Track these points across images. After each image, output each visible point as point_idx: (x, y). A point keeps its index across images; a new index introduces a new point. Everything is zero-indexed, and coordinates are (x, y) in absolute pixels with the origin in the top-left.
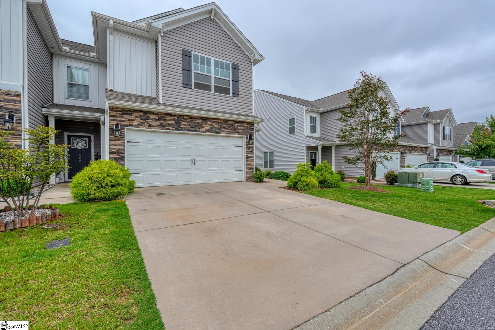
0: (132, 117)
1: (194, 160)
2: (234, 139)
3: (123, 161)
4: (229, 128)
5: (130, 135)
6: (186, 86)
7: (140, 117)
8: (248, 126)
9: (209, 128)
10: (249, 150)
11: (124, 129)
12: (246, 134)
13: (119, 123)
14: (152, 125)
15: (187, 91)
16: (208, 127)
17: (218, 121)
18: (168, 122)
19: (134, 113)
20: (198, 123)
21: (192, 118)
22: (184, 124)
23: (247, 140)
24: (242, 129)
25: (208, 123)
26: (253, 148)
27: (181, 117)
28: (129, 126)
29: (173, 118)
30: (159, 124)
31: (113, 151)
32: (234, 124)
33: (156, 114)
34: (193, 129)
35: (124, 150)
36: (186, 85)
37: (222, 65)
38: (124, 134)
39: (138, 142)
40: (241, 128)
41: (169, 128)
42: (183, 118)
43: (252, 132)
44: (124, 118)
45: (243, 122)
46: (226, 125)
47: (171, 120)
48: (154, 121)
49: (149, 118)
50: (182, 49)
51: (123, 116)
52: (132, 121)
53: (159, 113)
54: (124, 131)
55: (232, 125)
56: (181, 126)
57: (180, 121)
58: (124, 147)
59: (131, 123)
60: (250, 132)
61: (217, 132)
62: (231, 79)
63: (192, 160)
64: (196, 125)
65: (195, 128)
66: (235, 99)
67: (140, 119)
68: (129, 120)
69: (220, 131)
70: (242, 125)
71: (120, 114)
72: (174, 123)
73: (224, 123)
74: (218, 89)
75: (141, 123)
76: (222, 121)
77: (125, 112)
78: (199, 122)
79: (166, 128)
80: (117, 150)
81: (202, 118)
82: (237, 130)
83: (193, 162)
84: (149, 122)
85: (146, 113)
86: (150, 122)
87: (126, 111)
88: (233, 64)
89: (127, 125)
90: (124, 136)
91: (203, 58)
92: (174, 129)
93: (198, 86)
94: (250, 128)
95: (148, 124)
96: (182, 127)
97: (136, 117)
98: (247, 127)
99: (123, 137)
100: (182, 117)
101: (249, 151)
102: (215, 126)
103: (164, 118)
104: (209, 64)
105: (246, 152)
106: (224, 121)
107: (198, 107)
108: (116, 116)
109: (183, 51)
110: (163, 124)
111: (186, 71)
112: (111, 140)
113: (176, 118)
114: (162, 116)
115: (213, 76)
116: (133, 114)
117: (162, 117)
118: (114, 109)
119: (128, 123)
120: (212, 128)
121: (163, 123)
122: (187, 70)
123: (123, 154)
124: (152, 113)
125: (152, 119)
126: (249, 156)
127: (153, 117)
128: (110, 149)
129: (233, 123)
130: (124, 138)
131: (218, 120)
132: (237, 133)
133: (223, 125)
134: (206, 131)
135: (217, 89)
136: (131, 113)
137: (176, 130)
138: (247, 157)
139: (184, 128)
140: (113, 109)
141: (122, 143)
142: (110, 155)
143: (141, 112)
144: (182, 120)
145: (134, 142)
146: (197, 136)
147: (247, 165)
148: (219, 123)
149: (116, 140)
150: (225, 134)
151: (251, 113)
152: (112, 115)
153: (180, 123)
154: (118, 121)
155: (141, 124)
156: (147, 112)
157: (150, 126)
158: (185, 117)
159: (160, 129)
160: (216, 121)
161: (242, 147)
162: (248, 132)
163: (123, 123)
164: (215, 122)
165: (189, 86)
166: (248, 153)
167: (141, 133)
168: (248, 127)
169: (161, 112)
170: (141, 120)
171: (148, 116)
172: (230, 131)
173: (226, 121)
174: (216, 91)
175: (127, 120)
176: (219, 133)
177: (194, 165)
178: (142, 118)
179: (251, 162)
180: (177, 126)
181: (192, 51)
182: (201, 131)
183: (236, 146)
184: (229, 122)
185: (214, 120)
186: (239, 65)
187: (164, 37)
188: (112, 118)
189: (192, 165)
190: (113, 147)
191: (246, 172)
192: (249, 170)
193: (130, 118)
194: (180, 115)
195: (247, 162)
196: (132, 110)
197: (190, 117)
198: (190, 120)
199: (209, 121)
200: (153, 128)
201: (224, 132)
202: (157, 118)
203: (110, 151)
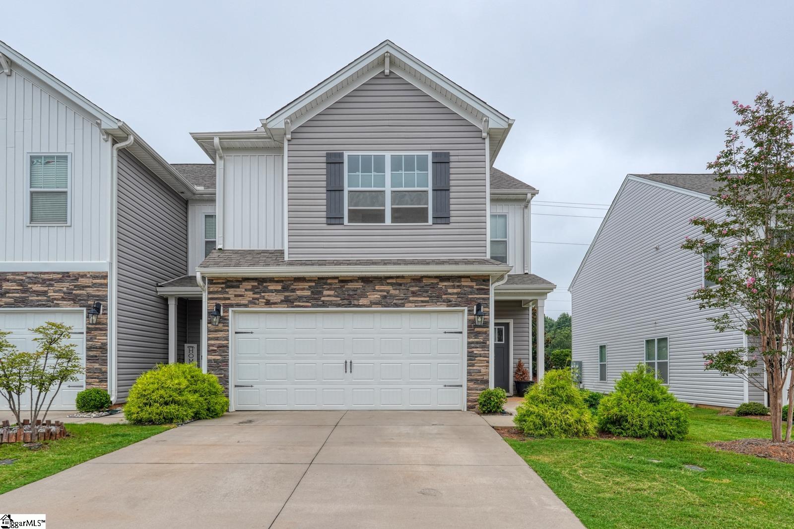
0: (240, 291)
1: (351, 362)
2: (441, 316)
3: (226, 365)
4: (425, 294)
5: (237, 321)
6: (333, 221)
7: (253, 289)
8: (474, 284)
9: (379, 296)
10: (476, 340)
11: (227, 312)
12: (468, 302)
13: (221, 302)
14: (271, 301)
15: (336, 230)
16: (376, 296)
17: (399, 281)
18: (299, 293)
19: (243, 284)
20: (355, 290)
21: (344, 281)
22: (328, 294)
23: (472, 317)
24: (457, 294)
25: (377, 288)
26: (488, 335)
27: (322, 281)
28: (236, 305)
29: (306, 285)
30: (283, 298)
31: (212, 348)
32: (437, 284)
33: (277, 282)
34: (346, 302)
35: (228, 347)
36: (334, 218)
37: (409, 164)
38: (228, 320)
39: (252, 333)
40: (455, 291)
41: (299, 304)
42: (326, 284)
43: (483, 299)
44: (227, 293)
45: (459, 278)
46: (417, 288)
47: (304, 288)
48: (274, 294)
49: (266, 290)
50: (325, 152)
51: (227, 290)
52: (240, 298)
53: (283, 279)
54: (228, 316)
55: (433, 286)
56: (323, 299)
57: (321, 290)
58: (227, 342)
59: (238, 302)
60: (479, 299)
61: (396, 305)
62: (430, 189)
63: (346, 362)
64: (351, 293)
65: (349, 299)
66: (441, 229)
67: (251, 293)
68: (236, 296)
69: (403, 301)
70: (458, 284)
71: (222, 288)
72: (310, 294)
73: (413, 284)
74: (400, 215)
75: (254, 299)
76: (409, 281)
77: (231, 283)
78: (359, 287)
79: (295, 304)
80: (218, 347)
81: (366, 280)
82: (443, 296)
83: (348, 366)
84: (266, 297)
85: (261, 282)
86: (268, 295)
87: (232, 281)
88: (435, 155)
89: (232, 306)
90: (228, 323)
91: (367, 159)
92: (310, 304)
93: (357, 216)
94: (478, 289)
95: (265, 301)
96: (323, 301)
97: (246, 290)
98: (472, 287)
99: (227, 325)
100: (324, 281)
101: (477, 343)
102: (392, 292)
103: (292, 287)
104: (380, 168)
105: (469, 343)
106: (413, 279)
107: (355, 258)
108: (217, 292)
109: (329, 155)
110: (289, 298)
111: (333, 193)
112: (209, 331)
113: (313, 284)
114: (287, 284)
115: (388, 189)
116: (241, 286)
117: (289, 286)
118: (214, 281)
119: (234, 302)
120: (385, 297)
121: (290, 296)
122: (334, 190)
123: (226, 354)
124: (272, 280)
125: (272, 291)
126: (475, 352)
127: (272, 287)
128: (209, 346)
129: (435, 281)
130: (228, 326)
131: (397, 280)
132: (444, 303)
133: (411, 289)
134: (372, 304)
135: (396, 215)
136: (238, 283)
137: (313, 306)
138: (471, 356)
139: (328, 301)
140: (213, 280)
141: (225, 336)
142: (208, 355)
143: (254, 281)
144: (324, 287)
145: (245, 333)
146: (356, 316)
147: (469, 373)
148: (400, 285)
149: (216, 331)
150: (416, 306)
151: (484, 254)
152: (211, 290)
153: (321, 293)
154: (219, 300)
155: (253, 302)
156: (264, 279)
157: (268, 303)
158: (329, 281)
159: (284, 307)
160: (394, 281)
161: (461, 333)
162: (472, 299)
163: (227, 302)
164: (392, 284)
165: (337, 221)
166: (473, 345)
167: (256, 316)
168: (475, 287)
169: (285, 277)
170: (254, 294)
171: (265, 287)
172: (427, 299)
173: (418, 279)
174: (395, 219)
175: (232, 296)
176: (403, 305)
177: (351, 372)
178: (256, 290)
179: (481, 368)
180: (315, 299)
181: (344, 152)
182: (361, 305)
183: (445, 332)
184: (424, 281)
185: (389, 281)
186: (452, 153)
187: (293, 140)
188: (211, 296)
189: (346, 372)
190: (212, 342)
191: (468, 390)
192: (475, 386)
193: (236, 293)
194: (320, 278)
195: (471, 368)
196: (241, 279)
197: (340, 279)
198: (339, 286)
199: (379, 284)
200: (272, 306)
201: (413, 303)
202: (279, 288)
203: (208, 348)
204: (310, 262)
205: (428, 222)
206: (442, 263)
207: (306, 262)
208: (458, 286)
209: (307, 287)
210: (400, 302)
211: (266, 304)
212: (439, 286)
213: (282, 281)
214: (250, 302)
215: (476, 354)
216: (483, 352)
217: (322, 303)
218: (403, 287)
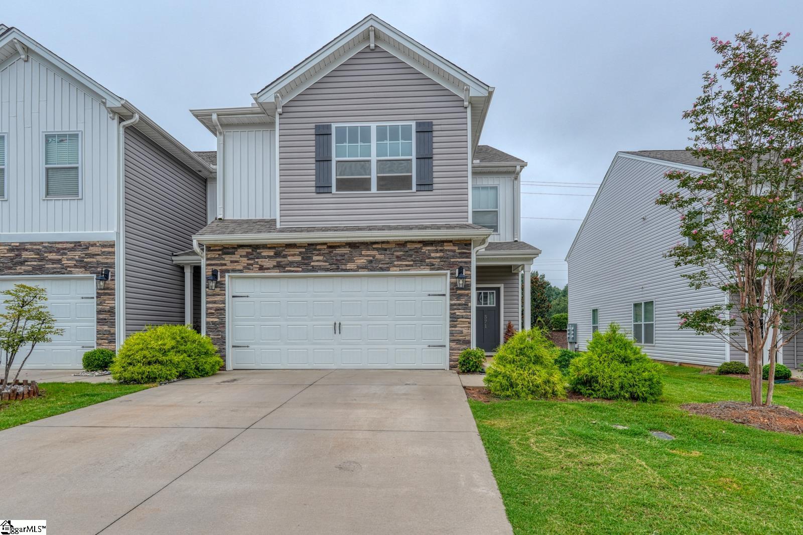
0: (236, 257)
1: (340, 324)
2: (425, 279)
3: (223, 326)
4: (409, 259)
5: (233, 285)
6: (322, 190)
7: (247, 256)
8: (456, 248)
9: (365, 261)
10: (458, 302)
11: (224, 277)
12: (451, 266)
13: (218, 268)
14: (264, 267)
15: (324, 198)
16: (362, 261)
17: (384, 246)
19: (238, 250)
20: (343, 255)
21: (332, 247)
22: (317, 260)
23: (454, 280)
24: (440, 258)
25: (363, 253)
26: (470, 297)
27: (311, 247)
28: (233, 271)
29: (297, 251)
30: (275, 264)
31: (211, 311)
32: (421, 248)
33: (270, 248)
34: (334, 267)
35: (225, 310)
36: (322, 187)
37: (394, 133)
38: (225, 284)
39: (248, 297)
40: (438, 255)
41: (290, 269)
42: (315, 249)
43: (465, 262)
44: (223, 259)
45: (442, 242)
46: (402, 253)
47: (295, 254)
48: (267, 260)
49: (259, 256)
50: (314, 125)
51: (223, 256)
52: (236, 264)
53: (275, 246)
54: (225, 281)
55: (417, 251)
56: (312, 264)
57: (310, 255)
58: (224, 305)
59: (233, 267)
60: (461, 262)
61: (382, 269)
62: (413, 157)
63: (335, 324)
64: (339, 258)
65: (337, 264)
66: (424, 196)
67: (246, 259)
68: (232, 262)
69: (388, 266)
70: (441, 248)
71: (219, 255)
72: (300, 259)
73: (398, 249)
74: (386, 183)
75: (248, 264)
76: (394, 245)
77: (227, 250)
78: (346, 252)
79: (286, 269)
80: (215, 310)
81: (353, 245)
82: (427, 260)
83: (337, 328)
84: (260, 263)
85: (255, 249)
86: (261, 261)
87: (228, 248)
88: (419, 125)
89: (228, 271)
90: (225, 287)
91: (353, 130)
92: (300, 269)
93: (344, 185)
94: (460, 253)
95: (258, 266)
96: (313, 266)
97: (241, 256)
98: (454, 251)
99: (223, 289)
100: (314, 247)
101: (459, 305)
102: (378, 257)
103: (284, 253)
104: (366, 138)
105: (451, 305)
106: (398, 244)
108: (214, 259)
109: (317, 127)
110: (281, 264)
111: (322, 163)
112: (207, 295)
113: (304, 250)
114: (279, 250)
115: (374, 158)
116: (236, 252)
117: (281, 252)
118: (212, 248)
119: (230, 268)
120: (371, 262)
121: (282, 262)
122: (323, 160)
123: (223, 316)
124: (264, 246)
125: (265, 257)
126: (457, 314)
127: (265, 253)
128: (207, 309)
129: (419, 246)
130: (225, 290)
131: (383, 245)
132: (427, 267)
133: (395, 253)
134: (359, 268)
135: (382, 183)
136: (234, 250)
137: (303, 271)
138: (454, 318)
139: (317, 266)
140: (210, 247)
141: (222, 299)
142: (207, 317)
143: (249, 248)
144: (314, 252)
145: (241, 297)
147: (452, 334)
148: (385, 250)
149: (214, 295)
150: (400, 270)
151: (466, 219)
152: (209, 257)
153: (310, 258)
154: (216, 265)
155: (248, 268)
156: (257, 245)
157: (262, 268)
158: (318, 247)
159: (276, 272)
160: (379, 246)
161: (444, 295)
162: (455, 263)
163: (224, 267)
164: (377, 249)
165: (326, 190)
166: (455, 307)
167: (252, 281)
168: (457, 251)
169: (278, 244)
170: (248, 260)
171: (258, 253)
172: (411, 263)
173: (402, 244)
174: (380, 187)
175: (228, 263)
176: (388, 269)
177: (340, 333)
178: (250, 257)
179: (463, 329)
180: (305, 264)
181: (332, 124)
182: (349, 269)
183: (429, 295)
184: (408, 246)
185: (375, 246)
186: (435, 122)
187: (284, 114)
188: (209, 262)
189: (335, 333)
190: (211, 305)
191: (450, 350)
192: (458, 346)
193: (232, 259)
194: (310, 245)
195: (453, 329)
196: (236, 246)
197: (328, 245)
198: (328, 252)
199: (365, 249)
200: (265, 271)
201: (398, 267)
202: (272, 254)
203: (207, 311)
204: (300, 229)
205: (412, 189)
206: (425, 228)
207: (297, 229)
208: (441, 250)
209: (298, 253)
210: (386, 266)
211: (259, 270)
212: (422, 251)
213: (274, 248)
214: (245, 267)
215: (458, 315)
216: (464, 314)
217: (311, 268)
218: (388, 252)
